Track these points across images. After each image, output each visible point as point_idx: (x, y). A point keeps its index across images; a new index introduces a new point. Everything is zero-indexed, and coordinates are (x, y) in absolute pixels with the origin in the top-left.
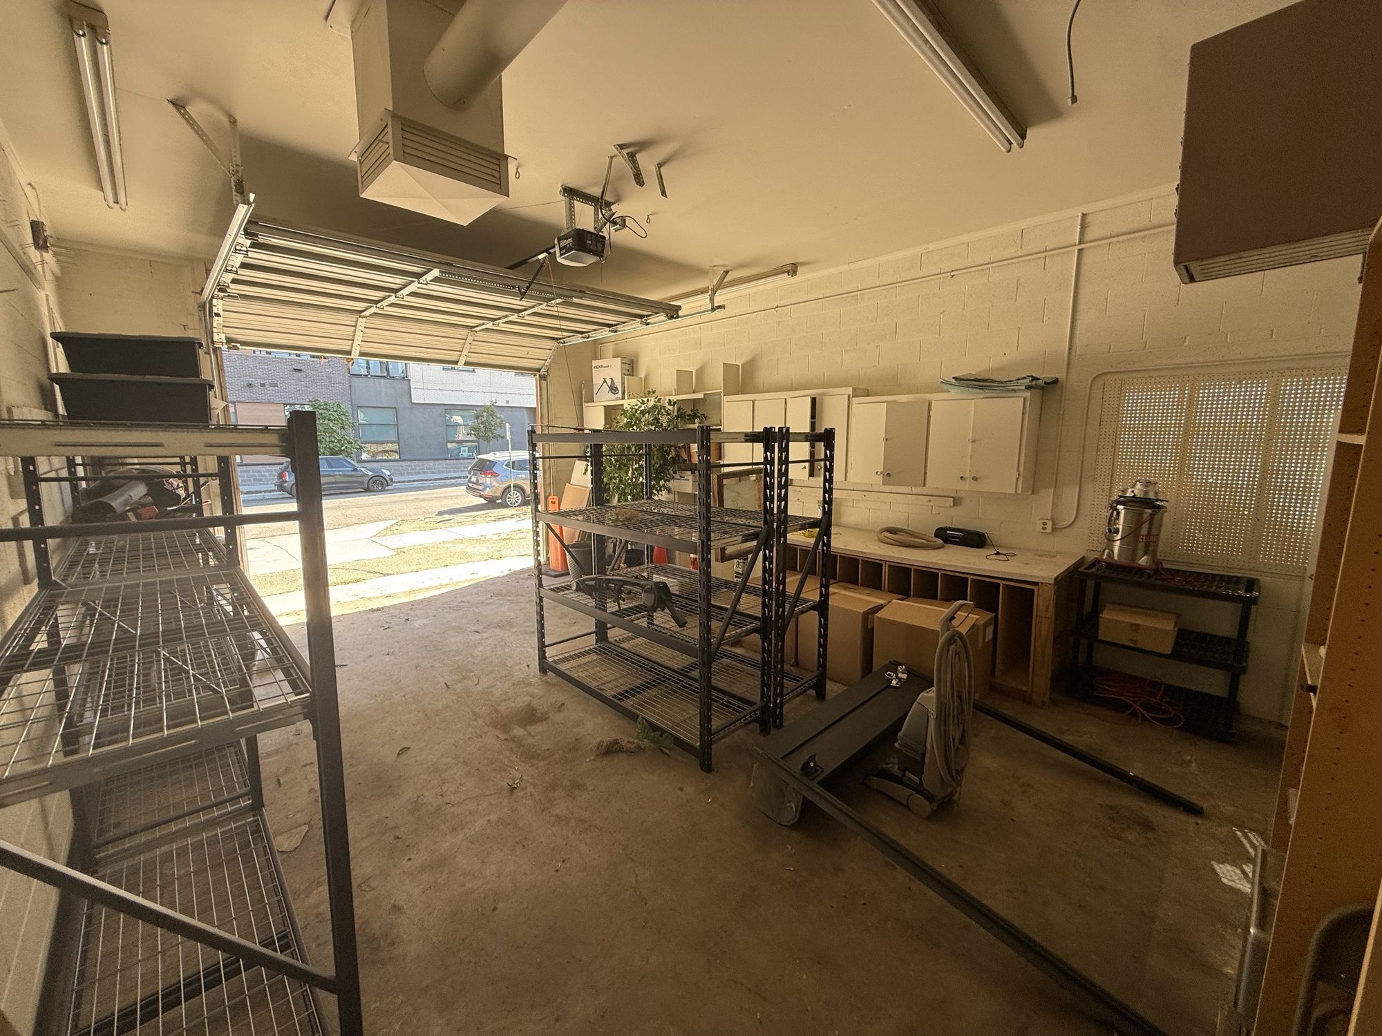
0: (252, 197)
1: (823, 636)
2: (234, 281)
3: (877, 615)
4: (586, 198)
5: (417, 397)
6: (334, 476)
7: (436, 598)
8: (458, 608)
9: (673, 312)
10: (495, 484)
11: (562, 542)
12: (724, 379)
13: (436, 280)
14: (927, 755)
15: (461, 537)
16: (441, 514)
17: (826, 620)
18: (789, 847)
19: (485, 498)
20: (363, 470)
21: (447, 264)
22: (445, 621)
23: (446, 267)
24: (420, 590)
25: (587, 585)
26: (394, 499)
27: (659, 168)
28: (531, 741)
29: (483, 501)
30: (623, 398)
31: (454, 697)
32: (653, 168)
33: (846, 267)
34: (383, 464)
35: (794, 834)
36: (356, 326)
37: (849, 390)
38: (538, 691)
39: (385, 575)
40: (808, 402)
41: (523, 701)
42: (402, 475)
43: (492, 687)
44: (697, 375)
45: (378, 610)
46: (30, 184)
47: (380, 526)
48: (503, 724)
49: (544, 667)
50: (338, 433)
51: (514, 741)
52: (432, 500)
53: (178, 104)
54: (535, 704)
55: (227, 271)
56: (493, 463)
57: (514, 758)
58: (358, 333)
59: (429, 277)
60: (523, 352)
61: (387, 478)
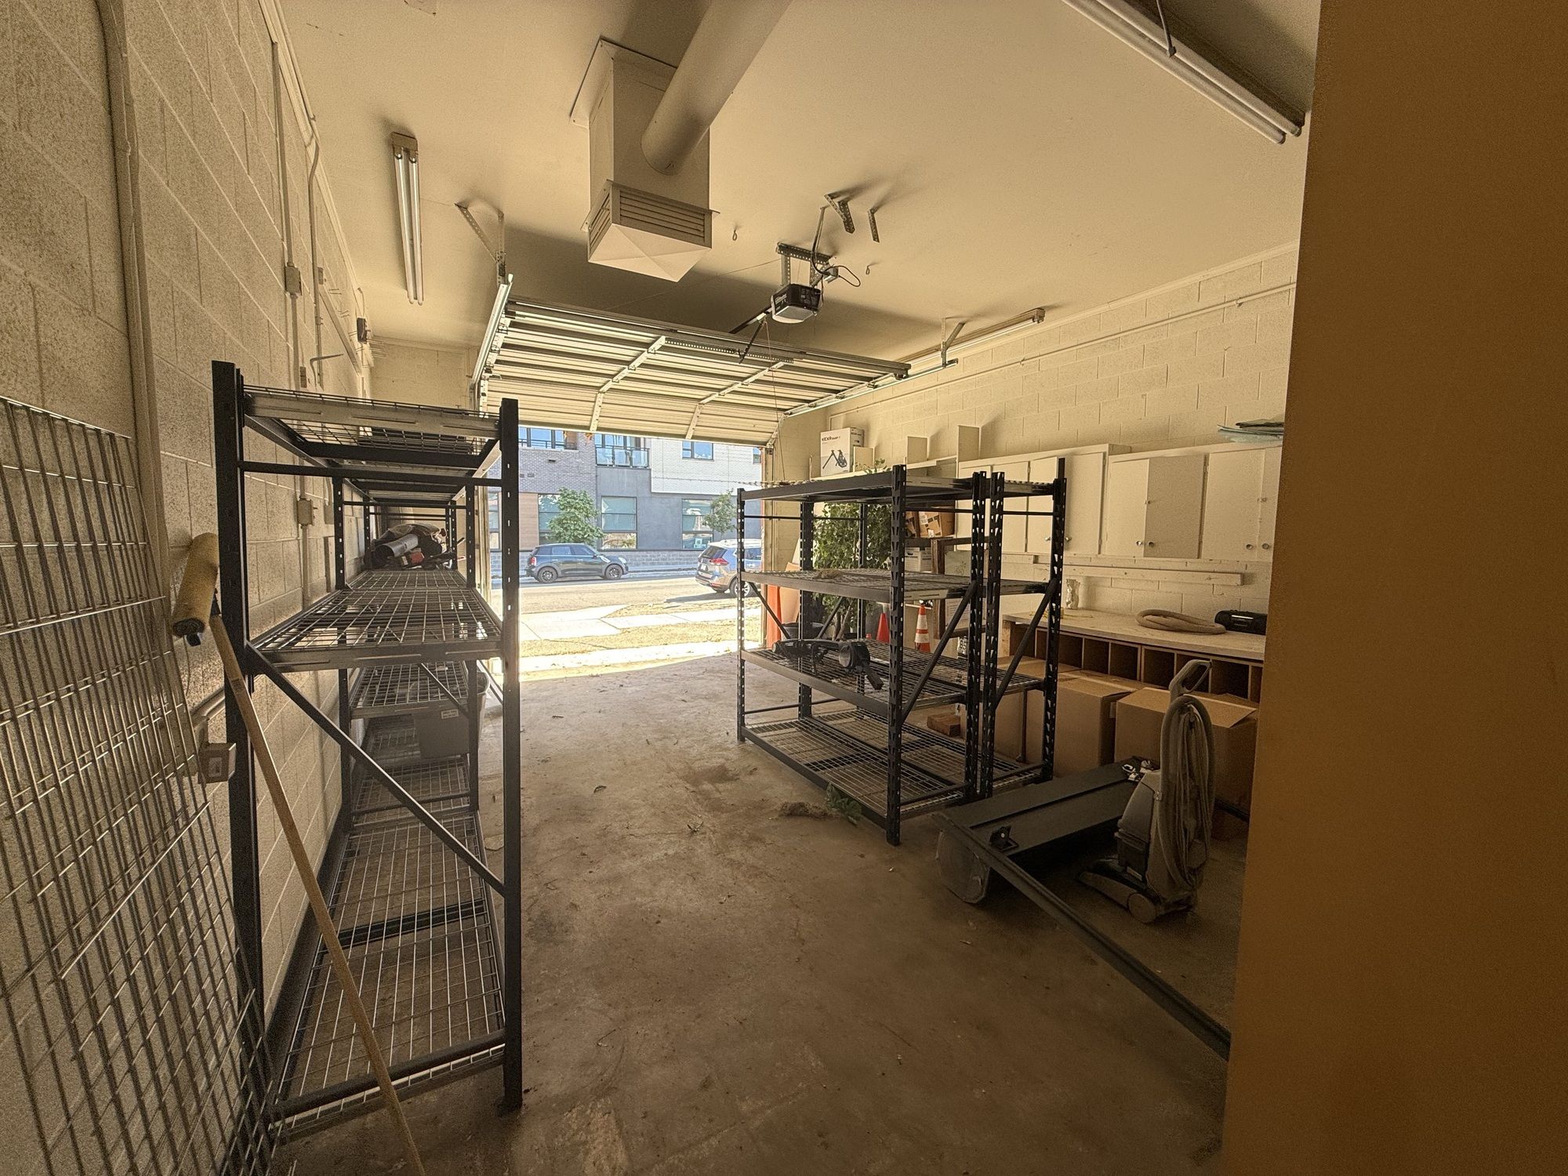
0: (510, 277)
1: (1050, 721)
2: (498, 362)
3: (1121, 701)
4: (802, 253)
5: (656, 487)
6: (576, 563)
7: (651, 670)
8: (669, 680)
9: (901, 371)
10: (724, 572)
11: (779, 623)
12: (960, 445)
13: (663, 348)
14: (1152, 846)
15: (685, 622)
16: (669, 601)
17: (1054, 701)
18: (971, 924)
19: (713, 587)
20: (602, 557)
21: (671, 331)
22: (656, 689)
23: (670, 333)
24: (636, 663)
25: (787, 647)
26: (627, 587)
27: (873, 214)
28: (718, 795)
29: (711, 591)
30: (851, 471)
31: (653, 752)
32: (866, 215)
33: (1105, 308)
34: (621, 553)
35: (981, 915)
36: (595, 402)
37: (1105, 448)
38: (733, 756)
39: (608, 649)
40: (1055, 463)
41: (716, 762)
42: (638, 565)
43: (689, 747)
44: (932, 441)
45: (597, 676)
46: (359, 289)
47: (611, 609)
48: (693, 778)
49: (743, 734)
50: (582, 522)
51: (701, 794)
52: (662, 588)
53: (462, 207)
54: (727, 765)
55: (491, 351)
56: (723, 551)
57: (699, 807)
58: (597, 409)
59: (656, 346)
60: (749, 425)
61: (624, 567)
